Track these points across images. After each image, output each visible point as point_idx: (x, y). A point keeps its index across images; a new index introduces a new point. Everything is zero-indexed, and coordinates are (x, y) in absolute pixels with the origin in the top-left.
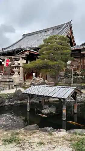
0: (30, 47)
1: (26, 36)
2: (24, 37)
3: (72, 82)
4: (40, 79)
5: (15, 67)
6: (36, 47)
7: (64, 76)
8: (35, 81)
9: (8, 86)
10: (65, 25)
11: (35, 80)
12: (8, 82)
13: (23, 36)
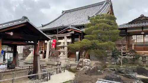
0: (72, 25)
1: (65, 13)
2: (63, 14)
3: (122, 64)
4: (88, 61)
5: (61, 47)
6: (78, 25)
7: (111, 56)
8: (83, 63)
9: (55, 70)
10: (106, 2)
11: (82, 61)
12: (56, 65)
13: (62, 12)
